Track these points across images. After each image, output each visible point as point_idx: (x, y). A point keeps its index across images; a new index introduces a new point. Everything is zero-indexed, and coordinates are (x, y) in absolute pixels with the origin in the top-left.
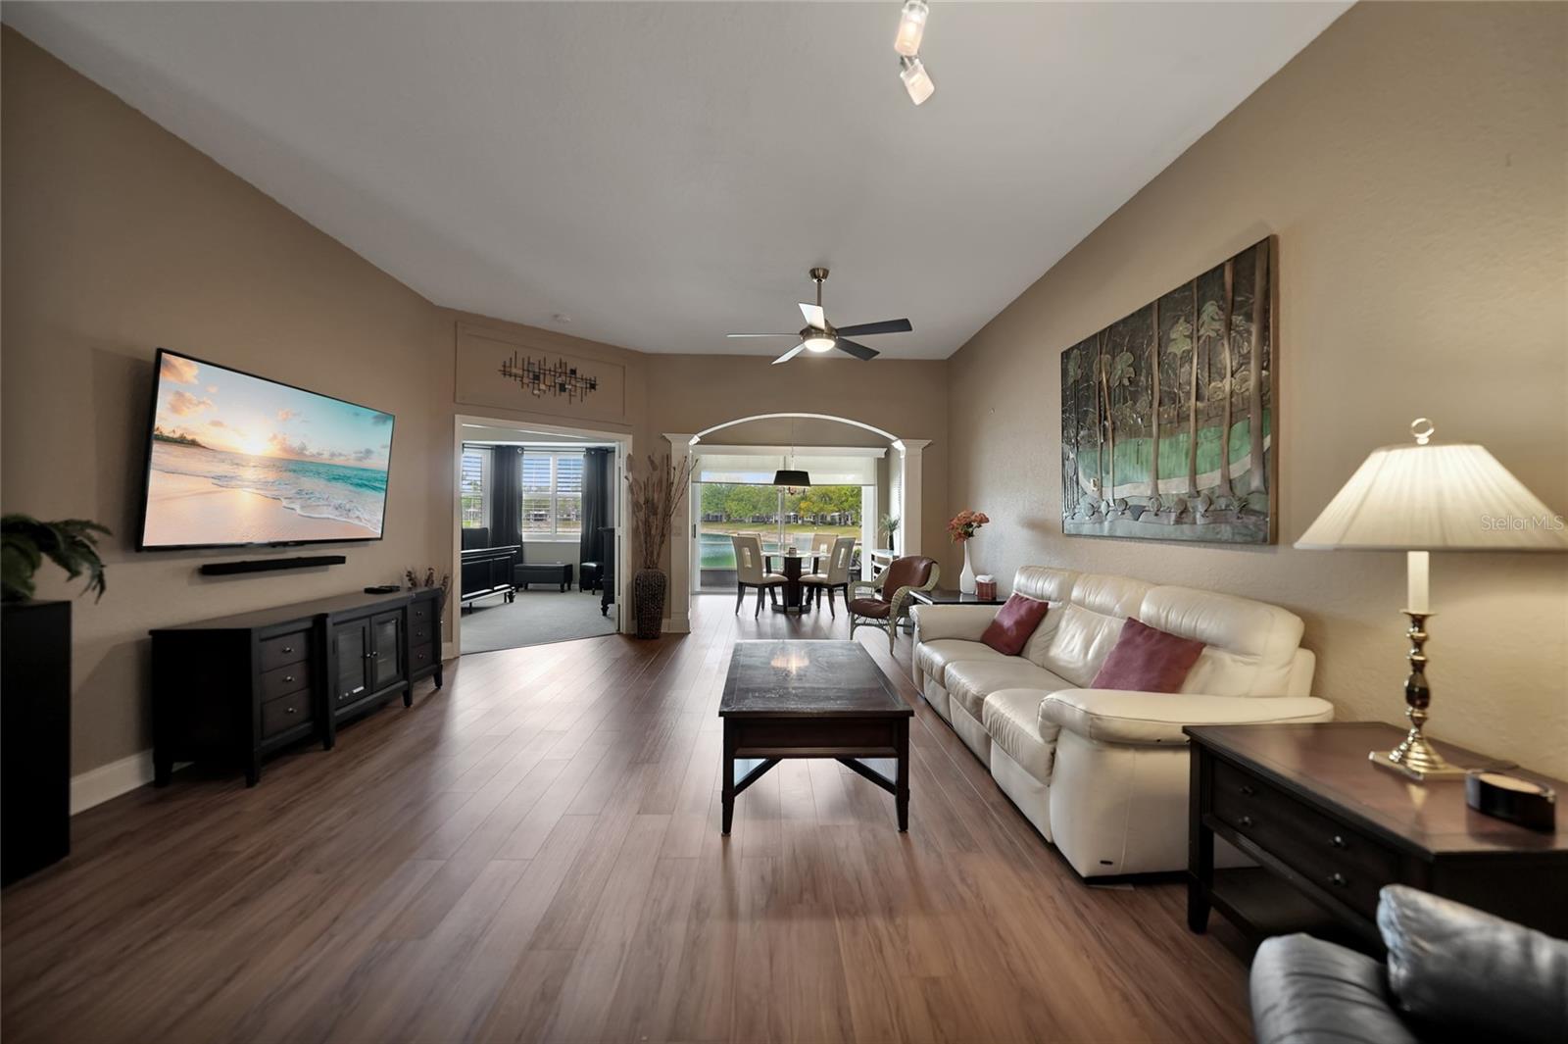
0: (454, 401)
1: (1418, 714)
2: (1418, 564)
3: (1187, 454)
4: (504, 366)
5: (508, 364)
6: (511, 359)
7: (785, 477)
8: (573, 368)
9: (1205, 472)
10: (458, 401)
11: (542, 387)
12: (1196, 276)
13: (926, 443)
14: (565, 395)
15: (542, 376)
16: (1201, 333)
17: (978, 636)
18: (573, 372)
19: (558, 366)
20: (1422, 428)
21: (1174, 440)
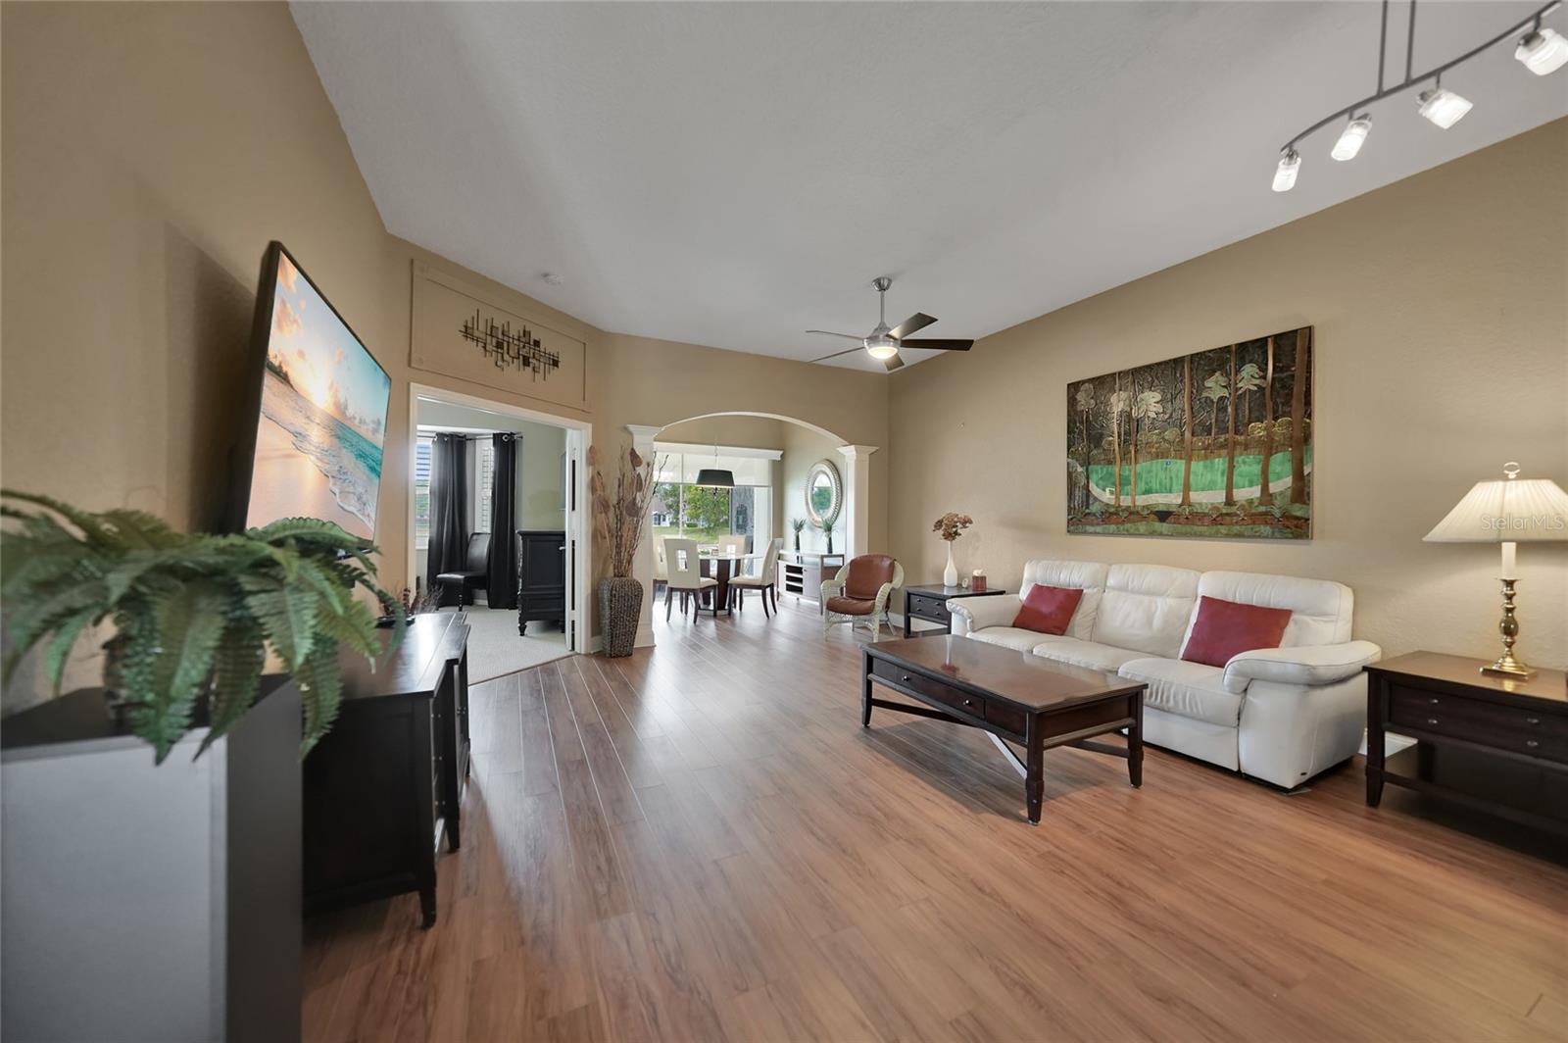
0: (409, 365)
1: (1509, 640)
2: (1509, 549)
3: (1223, 474)
4: (466, 327)
5: (470, 325)
6: (473, 318)
7: (707, 476)
8: (537, 339)
9: (1244, 487)
10: (413, 365)
11: (506, 357)
12: (1236, 342)
13: (874, 449)
14: (529, 369)
15: (505, 344)
16: (1239, 385)
17: (1011, 623)
18: (537, 343)
19: (522, 334)
20: (1512, 468)
21: (1208, 462)
